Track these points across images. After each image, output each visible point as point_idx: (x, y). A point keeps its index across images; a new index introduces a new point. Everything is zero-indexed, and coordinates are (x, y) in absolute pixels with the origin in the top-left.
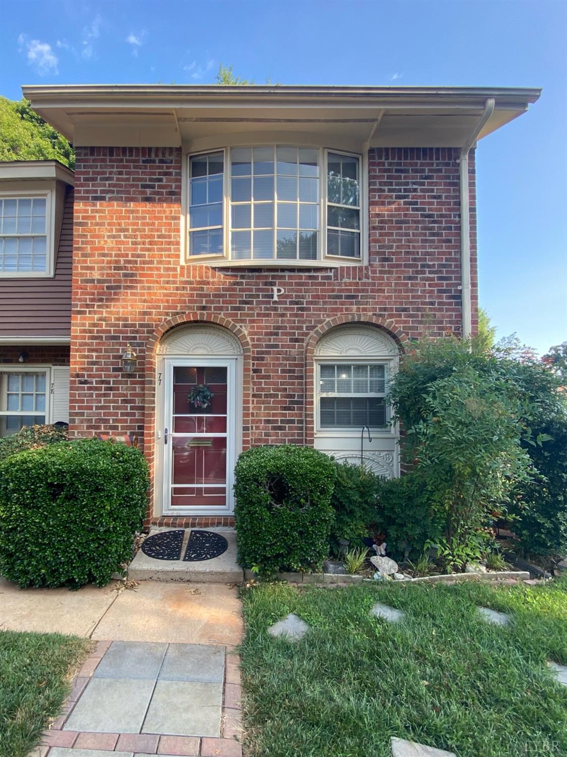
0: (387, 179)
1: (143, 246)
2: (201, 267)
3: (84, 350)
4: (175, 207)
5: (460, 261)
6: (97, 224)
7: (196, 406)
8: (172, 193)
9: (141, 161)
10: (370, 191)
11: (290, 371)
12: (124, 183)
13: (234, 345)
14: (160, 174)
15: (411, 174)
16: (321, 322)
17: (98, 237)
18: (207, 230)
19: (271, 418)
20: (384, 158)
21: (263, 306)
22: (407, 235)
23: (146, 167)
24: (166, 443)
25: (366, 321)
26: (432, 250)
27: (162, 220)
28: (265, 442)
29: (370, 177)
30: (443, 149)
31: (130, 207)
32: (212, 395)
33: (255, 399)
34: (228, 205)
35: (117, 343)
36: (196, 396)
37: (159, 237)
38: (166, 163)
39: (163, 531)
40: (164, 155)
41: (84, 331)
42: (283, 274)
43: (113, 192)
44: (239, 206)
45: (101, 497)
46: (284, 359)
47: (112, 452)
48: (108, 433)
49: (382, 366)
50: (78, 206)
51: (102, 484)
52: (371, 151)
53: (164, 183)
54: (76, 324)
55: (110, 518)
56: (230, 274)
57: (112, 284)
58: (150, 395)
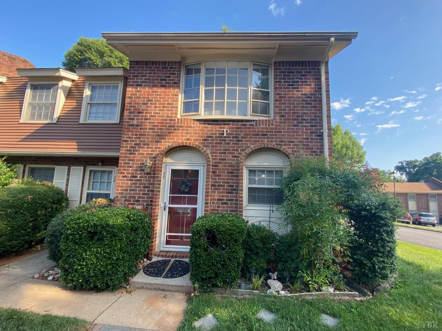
0: (283, 76)
1: (159, 109)
2: (188, 119)
3: (126, 160)
4: (176, 90)
5: (322, 117)
6: (138, 98)
7: (182, 190)
8: (175, 83)
9: (161, 68)
10: (275, 82)
11: (231, 173)
12: (152, 78)
13: (203, 159)
14: (170, 74)
15: (295, 74)
16: (248, 147)
17: (138, 104)
18: (192, 101)
19: (221, 198)
20: (281, 66)
21: (218, 139)
22: (294, 104)
23: (163, 71)
24: (165, 210)
25: (271, 147)
26: (307, 112)
27: (169, 96)
28: (217, 211)
29: (275, 76)
30: (312, 62)
31: (154, 89)
32: (191, 184)
33: (213, 187)
34: (202, 89)
35: (143, 157)
36: (182, 185)
38: (173, 69)
39: (159, 260)
40: (172, 65)
41: (127, 150)
42: (229, 123)
43: (146, 82)
44: (208, 90)
45: (116, 240)
46: (228, 166)
47: (128, 215)
48: (134, 204)
49: (282, 171)
50: (129, 89)
51: (117, 233)
52: (275, 63)
53: (171, 78)
54: (123, 146)
55: (120, 252)
56: (202, 122)
57: (143, 127)
58: (157, 184)
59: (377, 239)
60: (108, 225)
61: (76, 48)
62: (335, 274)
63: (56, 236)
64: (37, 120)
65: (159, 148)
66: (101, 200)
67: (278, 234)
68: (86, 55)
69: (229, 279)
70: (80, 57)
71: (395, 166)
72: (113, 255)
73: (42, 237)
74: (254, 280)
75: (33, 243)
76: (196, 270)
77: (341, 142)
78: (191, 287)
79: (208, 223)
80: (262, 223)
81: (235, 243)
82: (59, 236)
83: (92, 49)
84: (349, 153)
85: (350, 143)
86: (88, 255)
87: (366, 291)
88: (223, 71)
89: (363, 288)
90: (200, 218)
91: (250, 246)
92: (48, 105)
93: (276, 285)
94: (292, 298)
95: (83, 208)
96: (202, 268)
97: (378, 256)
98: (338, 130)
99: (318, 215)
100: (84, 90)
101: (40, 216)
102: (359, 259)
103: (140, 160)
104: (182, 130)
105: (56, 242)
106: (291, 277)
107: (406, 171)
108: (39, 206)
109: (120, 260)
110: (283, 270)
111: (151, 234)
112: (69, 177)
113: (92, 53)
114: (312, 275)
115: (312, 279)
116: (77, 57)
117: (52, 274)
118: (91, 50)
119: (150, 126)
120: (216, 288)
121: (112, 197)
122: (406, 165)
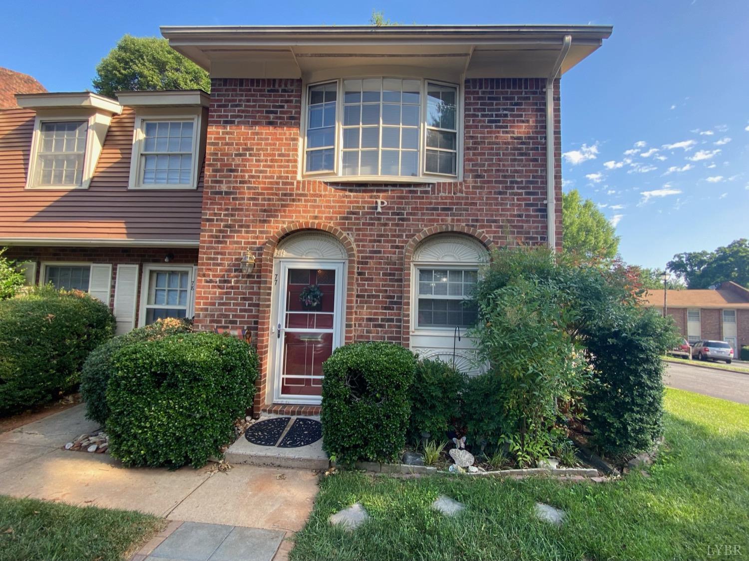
0: (481, 105)
1: (265, 163)
2: (315, 182)
3: (211, 253)
4: (294, 131)
5: (546, 178)
6: (227, 144)
7: (307, 304)
8: (292, 118)
9: (266, 90)
10: (466, 116)
11: (390, 274)
12: (251, 109)
13: (342, 251)
14: (282, 101)
15: (502, 101)
16: (419, 231)
17: (227, 155)
18: (322, 150)
19: (372, 317)
20: (478, 87)
21: (368, 217)
22: (498, 154)
23: (270, 96)
24: (279, 337)
25: (458, 230)
26: (521, 168)
27: (283, 141)
28: (366, 338)
29: (466, 104)
30: (531, 79)
31: (255, 129)
32: (322, 294)
33: (359, 299)
34: (340, 129)
35: (239, 247)
36: (308, 295)
37: (280, 155)
38: (287, 92)
39: (271, 418)
40: (286, 85)
41: (212, 236)
42: (386, 188)
43: (241, 117)
44: (350, 129)
45: (198, 386)
46: (386, 263)
47: (217, 345)
48: (228, 327)
49: (475, 272)
50: (212, 129)
51: (199, 375)
52: (467, 81)
53: (286, 109)
54: (205, 230)
55: (207, 405)
56: (340, 187)
57: (238, 196)
58: (264, 294)
59: (632, 383)
60: (184, 363)
61: (117, 56)
62: (561, 440)
63: (98, 380)
64: (54, 184)
65: (267, 232)
66: (171, 322)
67: (467, 376)
68: (134, 67)
69: (387, 447)
70: (123, 72)
71: (667, 262)
72: (194, 412)
73: (75, 382)
74: (427, 449)
75: (61, 393)
76: (332, 434)
77: (577, 221)
78: (325, 461)
79: (352, 357)
80: (441, 358)
81: (396, 390)
82: (103, 381)
83: (145, 57)
84: (590, 240)
85: (592, 223)
86: (153, 411)
87: (610, 466)
88: (375, 96)
89: (605, 463)
90: (338, 351)
91: (421, 395)
92: (72, 158)
93: (463, 458)
94: (489, 478)
95: (141, 335)
96: (342, 431)
97: (633, 411)
98: (573, 200)
99: (535, 344)
100: (133, 131)
101: (70, 348)
102: (601, 417)
103: (235, 254)
104: (305, 201)
105: (99, 391)
106: (489, 445)
107: (686, 270)
108: (67, 331)
109: (207, 418)
110: (475, 434)
111: (257, 377)
112: (115, 283)
113: (144, 65)
114: (523, 441)
115: (523, 449)
116: (119, 71)
117: (94, 443)
118: (143, 59)
119: (249, 193)
120: (366, 463)
121: (189, 315)
122: (686, 260)
